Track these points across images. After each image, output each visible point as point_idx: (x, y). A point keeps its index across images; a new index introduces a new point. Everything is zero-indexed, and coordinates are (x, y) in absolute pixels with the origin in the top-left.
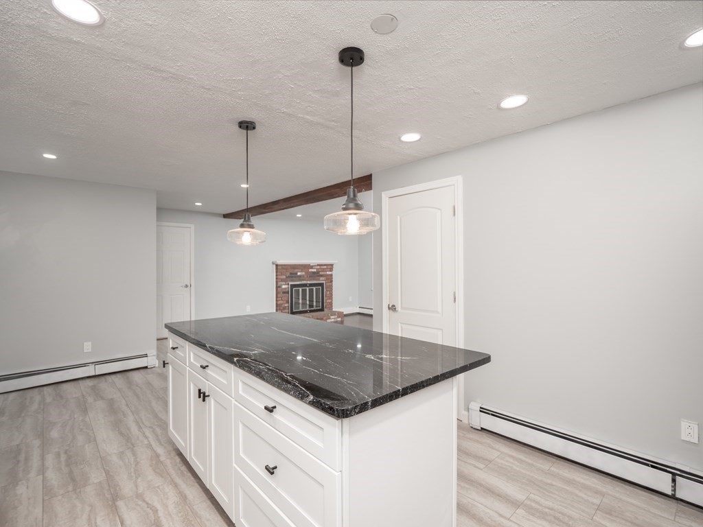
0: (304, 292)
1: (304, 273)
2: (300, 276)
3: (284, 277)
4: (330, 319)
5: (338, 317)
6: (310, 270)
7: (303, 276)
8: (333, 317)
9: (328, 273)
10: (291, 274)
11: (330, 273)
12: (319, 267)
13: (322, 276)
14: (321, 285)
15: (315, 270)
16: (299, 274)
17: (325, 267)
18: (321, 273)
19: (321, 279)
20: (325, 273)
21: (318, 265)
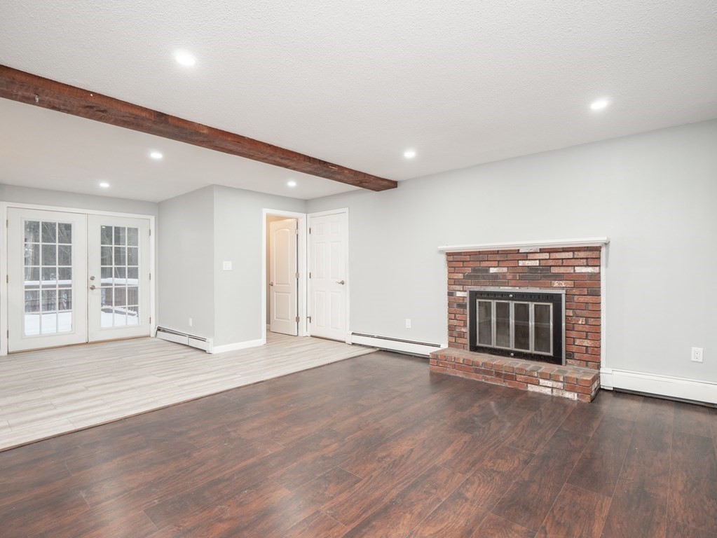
0: (503, 310)
1: (505, 270)
2: (495, 276)
3: (461, 276)
4: (538, 384)
5: (572, 390)
6: (521, 263)
7: (504, 275)
8: (549, 383)
9: (578, 270)
10: (474, 270)
11: (590, 270)
12: (546, 256)
13: (559, 277)
14: (555, 299)
15: (537, 263)
16: (492, 270)
17: (570, 255)
18: (554, 270)
19: (556, 284)
20: (570, 270)
21: (542, 251)
